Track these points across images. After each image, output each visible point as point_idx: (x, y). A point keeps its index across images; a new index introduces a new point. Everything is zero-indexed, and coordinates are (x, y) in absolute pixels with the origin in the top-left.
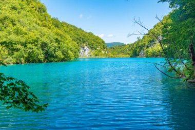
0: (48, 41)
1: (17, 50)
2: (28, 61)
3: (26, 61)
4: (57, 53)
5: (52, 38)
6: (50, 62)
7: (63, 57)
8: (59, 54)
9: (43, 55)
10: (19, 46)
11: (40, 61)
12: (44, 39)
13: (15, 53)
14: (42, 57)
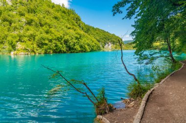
0: (70, 39)
1: (46, 44)
2: (55, 52)
3: (53, 52)
4: (75, 47)
5: (73, 37)
6: (72, 52)
7: (79, 49)
8: (77, 47)
9: (65, 48)
10: (47, 42)
11: (64, 52)
12: (66, 37)
13: (45, 46)
14: (64, 49)
